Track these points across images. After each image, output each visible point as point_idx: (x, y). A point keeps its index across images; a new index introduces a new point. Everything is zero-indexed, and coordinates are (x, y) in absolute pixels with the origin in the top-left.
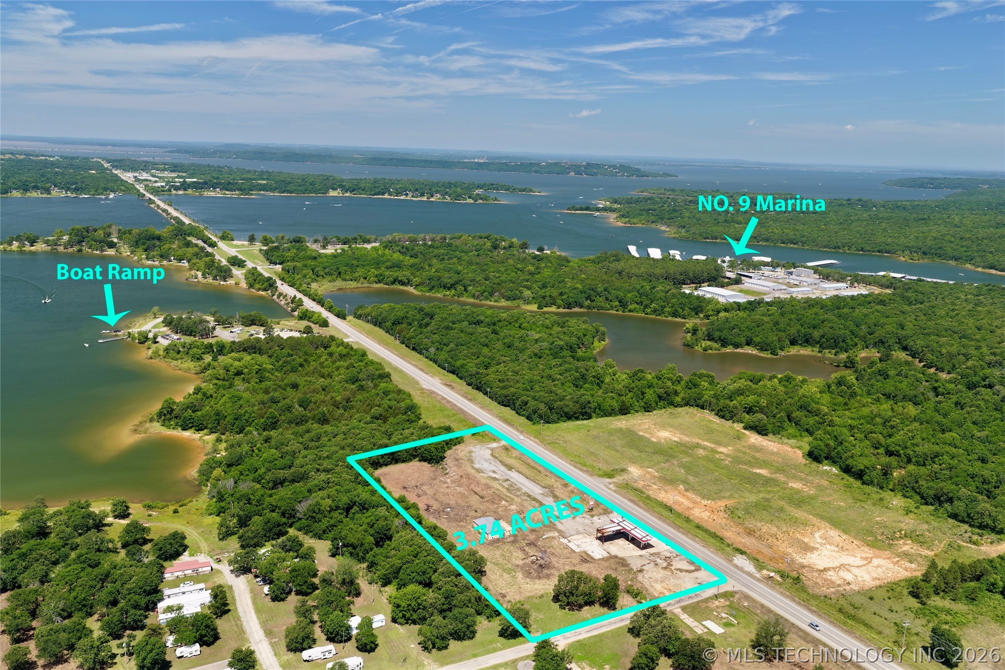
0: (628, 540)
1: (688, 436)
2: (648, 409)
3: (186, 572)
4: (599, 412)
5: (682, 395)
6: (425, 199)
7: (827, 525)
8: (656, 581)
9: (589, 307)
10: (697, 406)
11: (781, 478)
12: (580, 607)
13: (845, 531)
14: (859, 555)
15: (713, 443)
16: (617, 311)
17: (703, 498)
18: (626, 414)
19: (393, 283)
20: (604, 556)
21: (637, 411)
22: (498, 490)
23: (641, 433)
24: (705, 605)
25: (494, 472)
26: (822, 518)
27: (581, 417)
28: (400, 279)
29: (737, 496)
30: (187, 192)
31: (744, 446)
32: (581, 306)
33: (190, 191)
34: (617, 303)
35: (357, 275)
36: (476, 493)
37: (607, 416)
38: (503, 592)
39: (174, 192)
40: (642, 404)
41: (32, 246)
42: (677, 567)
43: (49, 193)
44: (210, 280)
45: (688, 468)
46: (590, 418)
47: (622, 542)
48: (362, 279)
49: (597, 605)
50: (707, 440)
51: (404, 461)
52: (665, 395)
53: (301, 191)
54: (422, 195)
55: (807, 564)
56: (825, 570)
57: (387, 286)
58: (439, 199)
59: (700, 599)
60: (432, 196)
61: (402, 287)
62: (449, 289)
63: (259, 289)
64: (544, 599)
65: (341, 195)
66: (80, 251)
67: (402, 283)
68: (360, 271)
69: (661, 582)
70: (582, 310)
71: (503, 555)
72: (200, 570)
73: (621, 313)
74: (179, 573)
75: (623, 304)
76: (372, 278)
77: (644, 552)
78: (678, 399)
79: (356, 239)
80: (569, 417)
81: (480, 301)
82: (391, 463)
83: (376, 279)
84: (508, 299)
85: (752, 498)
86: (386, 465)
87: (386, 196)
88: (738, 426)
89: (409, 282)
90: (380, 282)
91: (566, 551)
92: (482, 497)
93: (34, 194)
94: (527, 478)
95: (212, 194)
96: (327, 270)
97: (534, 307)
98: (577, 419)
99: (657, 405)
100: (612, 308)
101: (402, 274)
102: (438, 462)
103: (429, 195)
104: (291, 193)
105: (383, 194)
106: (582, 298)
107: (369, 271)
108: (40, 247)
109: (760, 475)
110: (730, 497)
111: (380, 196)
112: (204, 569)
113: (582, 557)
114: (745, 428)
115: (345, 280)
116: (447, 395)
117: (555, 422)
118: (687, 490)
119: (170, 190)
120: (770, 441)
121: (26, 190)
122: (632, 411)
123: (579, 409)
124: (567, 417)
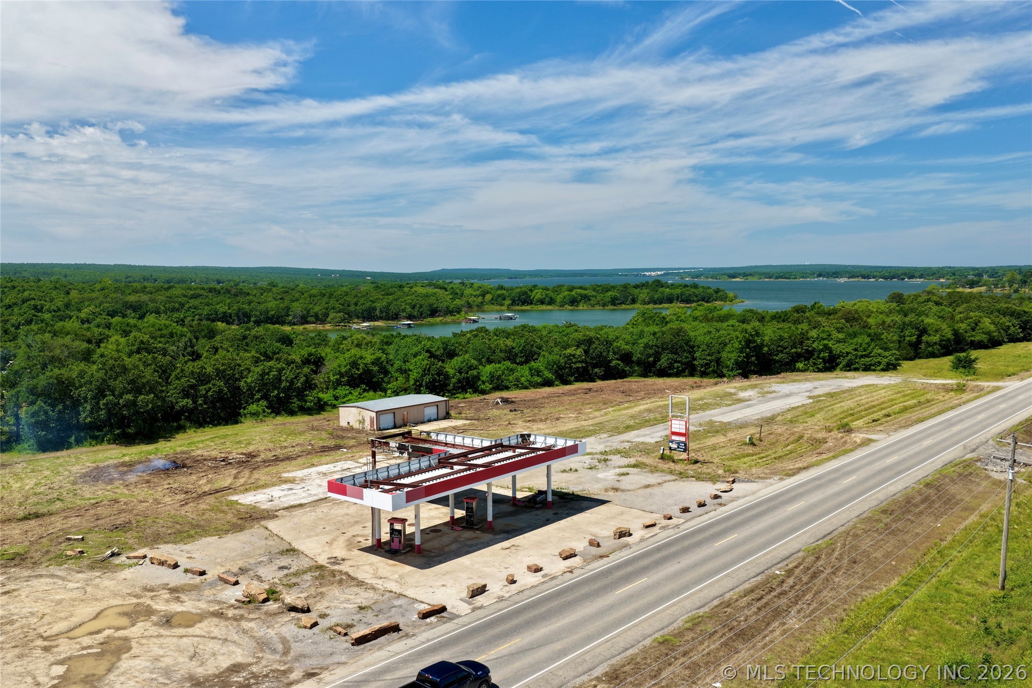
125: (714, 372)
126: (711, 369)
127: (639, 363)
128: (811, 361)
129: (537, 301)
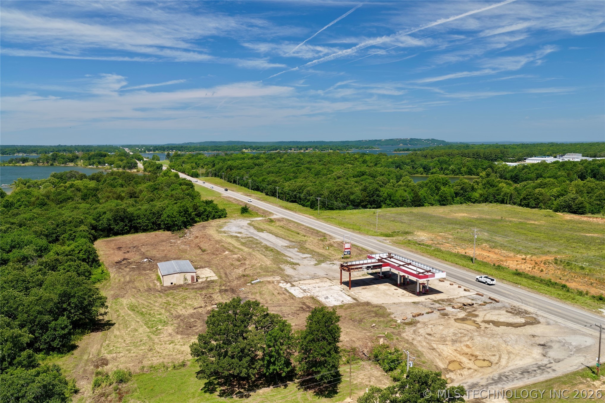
0: (396, 284)
1: (489, 215)
2: (443, 203)
4: (389, 203)
5: (480, 191)
8: (443, 340)
10: (497, 202)
12: (254, 387)
15: (520, 219)
16: (422, 174)
17: (519, 254)
18: (419, 206)
20: (345, 302)
21: (432, 205)
22: (230, 243)
23: (434, 214)
25: (240, 233)
27: (369, 206)
29: (567, 251)
30: (155, 152)
31: (559, 221)
33: (157, 152)
34: (422, 169)
36: (200, 248)
37: (398, 207)
38: (109, 357)
39: (147, 152)
40: (437, 198)
41: (23, 163)
42: (487, 319)
44: (121, 170)
45: (493, 232)
46: (379, 207)
47: (385, 288)
49: (293, 386)
50: (513, 218)
51: (145, 231)
52: (462, 191)
53: (225, 150)
54: (301, 149)
58: (311, 151)
59: (553, 375)
60: (307, 149)
63: (150, 172)
64: (183, 370)
65: (250, 151)
69: (454, 341)
71: (168, 303)
75: (427, 169)
77: (422, 299)
78: (476, 195)
80: (357, 205)
82: (128, 232)
85: (593, 253)
86: (123, 234)
88: (547, 211)
91: (279, 297)
92: (204, 251)
94: (276, 236)
98: (365, 207)
99: (454, 200)
100: (417, 173)
102: (179, 229)
103: (305, 149)
109: (593, 237)
110: (557, 253)
113: (304, 304)
114: (556, 211)
116: (240, 198)
117: (340, 209)
118: (493, 248)
119: (145, 152)
120: (590, 217)
122: (425, 204)
123: (367, 196)
124: (354, 206)
125: (151, 228)
126: (149, 227)
127: (103, 230)
128: (202, 217)
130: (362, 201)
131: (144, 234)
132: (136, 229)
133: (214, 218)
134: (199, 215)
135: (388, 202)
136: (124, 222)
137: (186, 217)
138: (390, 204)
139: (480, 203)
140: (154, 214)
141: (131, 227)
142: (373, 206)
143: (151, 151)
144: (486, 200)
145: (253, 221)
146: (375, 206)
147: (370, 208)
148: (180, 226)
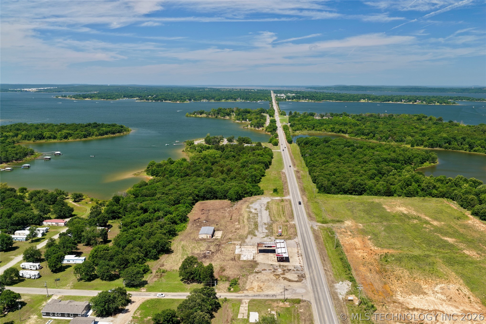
1: (418, 211)
2: (409, 195)
3: (53, 223)
5: (440, 190)
6: (411, 103)
7: (462, 281)
8: (259, 281)
9: (446, 148)
10: (451, 198)
11: (462, 246)
13: (472, 290)
14: (462, 308)
15: (432, 218)
16: (465, 150)
17: (376, 245)
18: (389, 196)
19: (339, 132)
20: (249, 259)
22: (244, 216)
23: (384, 206)
24: (270, 302)
25: (255, 209)
26: (462, 276)
27: (354, 193)
28: (342, 130)
29: (406, 249)
30: (293, 100)
31: (456, 224)
32: (440, 146)
33: (294, 100)
34: (467, 146)
35: (322, 128)
36: (232, 217)
37: (374, 195)
38: (165, 264)
39: (287, 100)
40: (405, 191)
41: (201, 115)
42: (285, 277)
43: (236, 100)
44: (253, 128)
45: (389, 229)
46: (360, 194)
48: (323, 129)
50: (429, 216)
51: (220, 199)
52: (426, 188)
53: (346, 100)
54: (410, 101)
55: (401, 301)
56: (414, 309)
57: (335, 134)
58: (419, 103)
60: (416, 102)
61: (343, 134)
62: (366, 135)
63: (269, 132)
66: (216, 117)
67: (343, 132)
68: (325, 126)
69: (262, 282)
70: (441, 149)
71: (194, 247)
72: (59, 224)
73: (468, 152)
74: (50, 223)
75: (471, 147)
76: (329, 129)
78: (436, 192)
79: (342, 114)
80: (345, 192)
81: (380, 142)
82: (213, 199)
83: (331, 130)
84: (397, 141)
85: (417, 252)
86: (210, 199)
87: (390, 102)
88: (468, 213)
89: (347, 132)
90: (332, 131)
91: (229, 252)
92: (231, 220)
93: (229, 101)
94: (269, 215)
95: (303, 101)
96: (309, 125)
97: (409, 146)
98: (351, 194)
100: (463, 149)
101: (343, 128)
103: (414, 101)
104: (341, 100)
105: (389, 101)
106: (442, 143)
107: (329, 126)
108: (204, 115)
109: (446, 241)
110: (398, 249)
111: (387, 102)
112: (61, 224)
113: (234, 257)
114: (472, 214)
115: (316, 130)
117: (334, 193)
118: (370, 239)
119: (286, 100)
120: (484, 224)
121: (227, 99)
122: (395, 195)
123: (353, 187)
124: (344, 192)
125: (223, 198)
127: (201, 197)
129: (48, 138)
130: (349, 190)
131: (220, 200)
132: (216, 198)
133: (255, 195)
134: (247, 193)
135: (368, 191)
136: (211, 194)
137: (238, 196)
138: (369, 193)
139: (438, 197)
140: (225, 191)
141: (214, 196)
142: (357, 193)
143: (290, 99)
144: (443, 196)
145: (272, 200)
146: (357, 194)
147: (354, 195)
148: (234, 200)
